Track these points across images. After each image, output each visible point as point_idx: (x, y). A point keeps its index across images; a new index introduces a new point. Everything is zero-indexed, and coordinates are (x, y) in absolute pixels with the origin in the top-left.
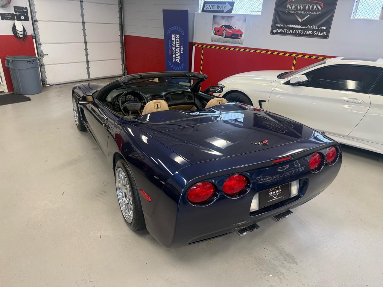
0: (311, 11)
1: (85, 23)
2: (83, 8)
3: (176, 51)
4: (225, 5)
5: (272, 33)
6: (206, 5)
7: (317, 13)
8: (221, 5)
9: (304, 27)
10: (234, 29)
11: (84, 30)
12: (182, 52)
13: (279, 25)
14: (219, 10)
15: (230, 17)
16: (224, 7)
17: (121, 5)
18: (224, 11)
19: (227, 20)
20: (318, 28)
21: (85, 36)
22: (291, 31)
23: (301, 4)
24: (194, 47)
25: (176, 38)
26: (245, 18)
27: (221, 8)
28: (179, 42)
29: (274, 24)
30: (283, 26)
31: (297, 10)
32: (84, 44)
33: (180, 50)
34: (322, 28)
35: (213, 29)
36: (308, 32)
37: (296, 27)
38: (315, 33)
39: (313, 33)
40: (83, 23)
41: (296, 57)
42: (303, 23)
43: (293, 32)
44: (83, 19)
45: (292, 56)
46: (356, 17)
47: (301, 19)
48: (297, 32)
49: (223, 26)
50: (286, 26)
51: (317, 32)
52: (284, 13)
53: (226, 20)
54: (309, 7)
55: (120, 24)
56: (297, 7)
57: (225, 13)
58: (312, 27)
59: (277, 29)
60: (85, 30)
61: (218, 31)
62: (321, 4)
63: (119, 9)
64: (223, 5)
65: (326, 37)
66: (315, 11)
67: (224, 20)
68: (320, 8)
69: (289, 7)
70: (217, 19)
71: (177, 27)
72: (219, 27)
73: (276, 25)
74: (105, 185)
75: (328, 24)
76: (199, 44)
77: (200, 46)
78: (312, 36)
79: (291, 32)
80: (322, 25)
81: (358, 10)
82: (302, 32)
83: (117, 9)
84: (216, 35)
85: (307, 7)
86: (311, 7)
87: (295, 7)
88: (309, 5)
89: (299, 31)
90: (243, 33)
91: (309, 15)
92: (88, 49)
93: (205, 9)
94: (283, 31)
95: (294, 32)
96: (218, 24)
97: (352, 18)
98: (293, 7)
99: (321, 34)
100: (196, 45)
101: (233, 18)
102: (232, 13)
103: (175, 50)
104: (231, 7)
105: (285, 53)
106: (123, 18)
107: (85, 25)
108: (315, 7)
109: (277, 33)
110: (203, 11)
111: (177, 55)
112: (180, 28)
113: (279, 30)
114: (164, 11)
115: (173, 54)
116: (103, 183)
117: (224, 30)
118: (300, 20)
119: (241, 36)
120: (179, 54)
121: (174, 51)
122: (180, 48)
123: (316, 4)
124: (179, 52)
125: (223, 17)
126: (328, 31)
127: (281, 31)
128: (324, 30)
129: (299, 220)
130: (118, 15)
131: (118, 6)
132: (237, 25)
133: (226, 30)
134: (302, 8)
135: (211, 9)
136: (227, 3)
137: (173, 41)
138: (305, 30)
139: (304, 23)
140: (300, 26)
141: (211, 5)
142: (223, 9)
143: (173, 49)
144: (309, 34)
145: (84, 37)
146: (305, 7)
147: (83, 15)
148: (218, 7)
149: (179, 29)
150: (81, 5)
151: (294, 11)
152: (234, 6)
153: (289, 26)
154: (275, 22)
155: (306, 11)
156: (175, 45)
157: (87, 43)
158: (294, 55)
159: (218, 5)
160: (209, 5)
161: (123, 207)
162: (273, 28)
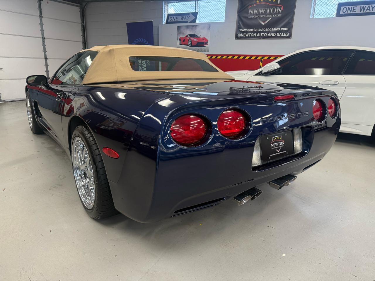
0: (273, 14)
1: (45, 38)
2: (43, 23)
4: (189, 16)
5: (237, 38)
6: (170, 17)
7: (278, 15)
8: (185, 16)
9: (267, 30)
10: (199, 37)
11: (44, 45)
13: (243, 30)
14: (183, 21)
15: (194, 26)
16: (188, 18)
17: (84, 23)
18: (188, 21)
19: (192, 29)
20: (280, 29)
21: (45, 51)
22: (254, 35)
23: (262, 9)
26: (209, 26)
27: (185, 19)
29: (238, 29)
30: (247, 30)
31: (259, 14)
32: (44, 59)
34: (284, 29)
35: (179, 39)
36: (271, 34)
37: (260, 30)
38: (278, 35)
39: (276, 34)
40: (43, 38)
41: (262, 59)
42: (266, 26)
43: (256, 35)
44: (43, 34)
45: (258, 58)
46: (314, 17)
47: (264, 22)
48: (261, 35)
49: (188, 35)
50: (250, 30)
51: (280, 34)
52: (247, 18)
53: (190, 29)
54: (270, 10)
55: (83, 42)
56: (258, 11)
57: (189, 23)
58: (275, 29)
59: (242, 34)
60: (46, 45)
61: (184, 41)
62: (281, 7)
63: (82, 27)
64: (187, 16)
65: (289, 37)
66: (276, 14)
67: (189, 30)
68: (280, 11)
69: (251, 12)
70: (182, 29)
71: (142, 39)
72: (184, 36)
73: (240, 30)
74: (61, 179)
75: (289, 25)
78: (276, 37)
79: (255, 36)
80: (284, 26)
81: (315, 11)
82: (265, 35)
83: (80, 27)
84: (182, 45)
85: (268, 11)
86: (272, 11)
87: (256, 11)
88: (269, 9)
89: (262, 34)
90: (208, 40)
91: (271, 18)
92: (48, 65)
93: (169, 21)
94: (247, 35)
95: (258, 35)
96: (183, 34)
97: (311, 17)
98: (255, 12)
99: (284, 35)
101: (197, 27)
102: (196, 22)
103: (141, 62)
104: (195, 18)
105: (251, 56)
106: (87, 36)
107: (45, 40)
108: (276, 10)
109: (241, 38)
110: (167, 22)
111: (143, 67)
112: (145, 40)
113: (243, 35)
114: (128, 24)
115: (140, 67)
116: (59, 177)
117: (190, 39)
118: (263, 24)
119: (207, 43)
120: (145, 66)
121: (140, 64)
123: (276, 7)
124: (145, 64)
125: (187, 27)
126: (290, 31)
127: (245, 36)
128: (286, 31)
129: (299, 197)
130: (81, 33)
131: (80, 25)
132: (202, 34)
133: (191, 39)
134: (263, 11)
135: (175, 21)
136: (190, 14)
138: (268, 32)
140: (263, 30)
141: (174, 17)
142: (187, 19)
143: (139, 62)
144: (272, 36)
145: (44, 53)
146: (266, 11)
147: (42, 30)
148: (182, 18)
150: (41, 21)
151: (257, 15)
152: (197, 17)
153: (252, 30)
154: (239, 27)
155: (268, 14)
157: (47, 59)
158: (260, 58)
159: (182, 16)
160: (173, 17)
161: (82, 191)
162: (237, 34)
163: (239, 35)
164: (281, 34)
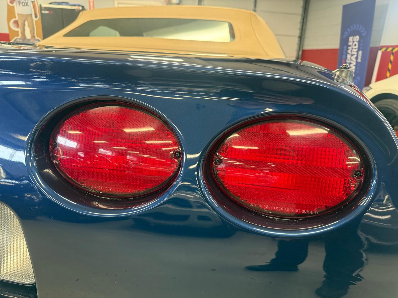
3: (351, 60)
12: (359, 60)
17: (305, 14)
24: (380, 53)
25: (353, 42)
28: (357, 47)
33: (357, 58)
55: (299, 37)
71: (358, 25)
76: (388, 47)
77: (389, 50)
83: (299, 19)
100: (384, 49)
103: (351, 58)
112: (361, 26)
114: (345, 7)
120: (354, 64)
122: (358, 54)
130: (299, 26)
137: (350, 46)
143: (348, 58)
149: (359, 27)
156: (351, 51)
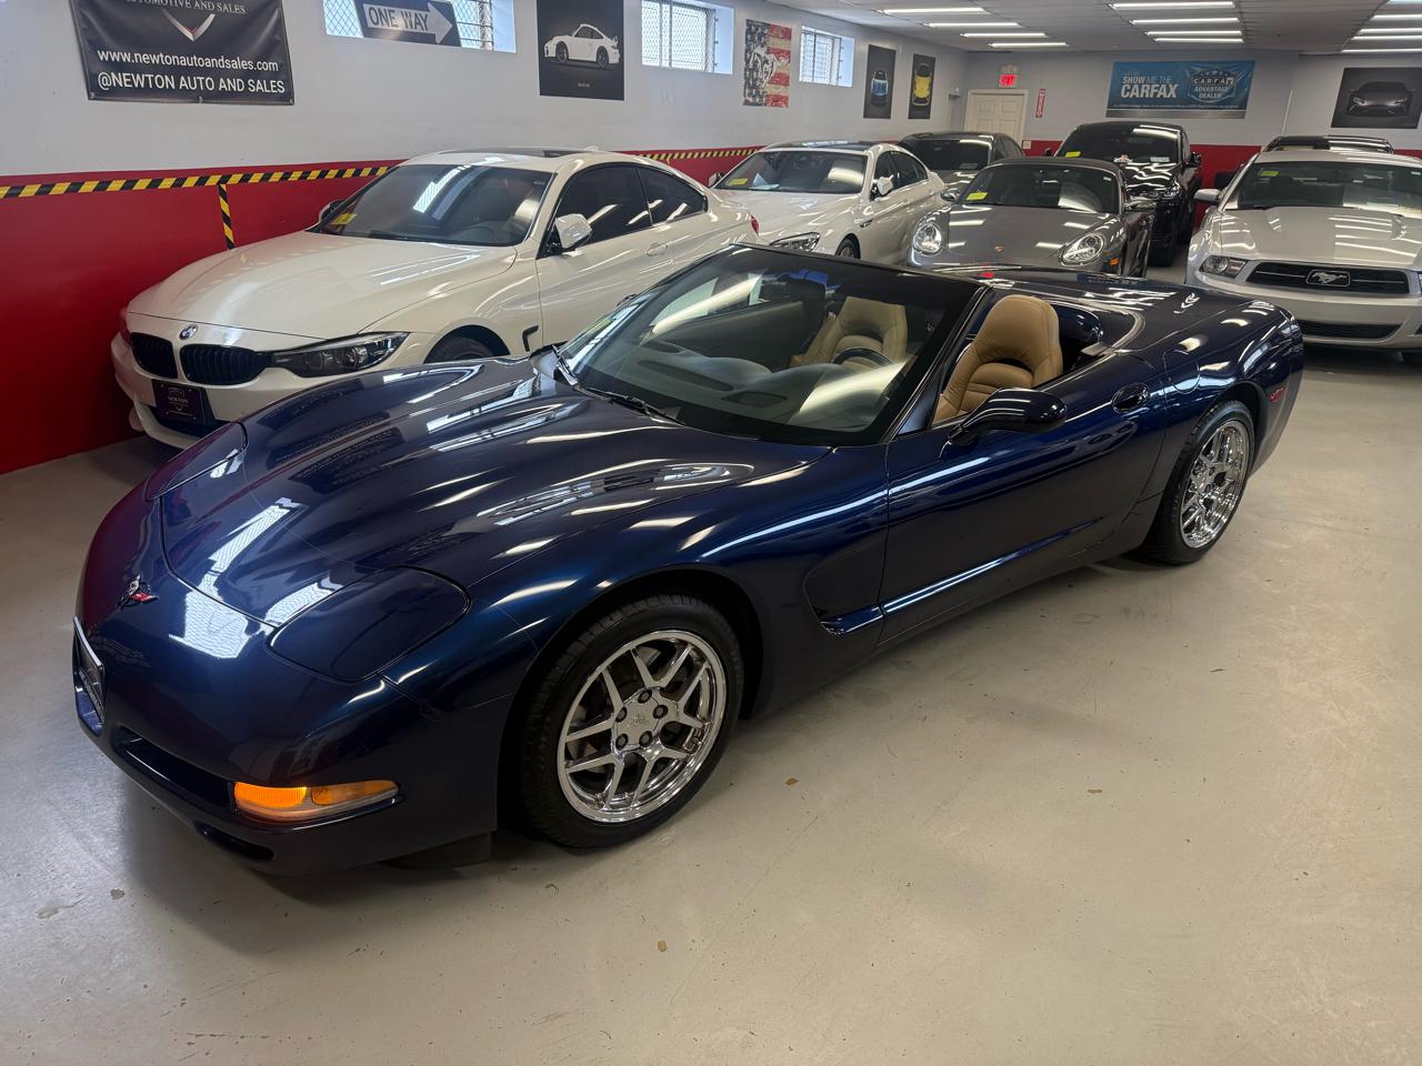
5: (96, 91)
7: (233, 8)
9: (209, 63)
13: (115, 56)
20: (254, 65)
22: (168, 81)
29: (89, 48)
30: (133, 57)
34: (265, 66)
36: (229, 81)
37: (184, 61)
38: (253, 87)
39: (247, 85)
41: (223, 186)
43: (177, 83)
45: (209, 183)
48: (192, 85)
50: (145, 58)
51: (256, 82)
58: (236, 65)
59: (113, 75)
65: (290, 98)
75: (280, 49)
78: (247, 97)
79: (173, 87)
80: (264, 56)
82: (207, 82)
89: (198, 81)
91: (212, 16)
94: (139, 81)
95: (181, 84)
97: (328, 32)
99: (269, 87)
105: (181, 175)
109: (114, 93)
113: (120, 80)
118: (189, 35)
126: (285, 73)
127: (132, 83)
128: (274, 75)
138: (217, 73)
139: (204, 47)
140: (195, 61)
144: (234, 88)
153: (155, 59)
154: (90, 45)
158: (213, 180)
162: (94, 71)
163: (108, 80)
164: (260, 87)
